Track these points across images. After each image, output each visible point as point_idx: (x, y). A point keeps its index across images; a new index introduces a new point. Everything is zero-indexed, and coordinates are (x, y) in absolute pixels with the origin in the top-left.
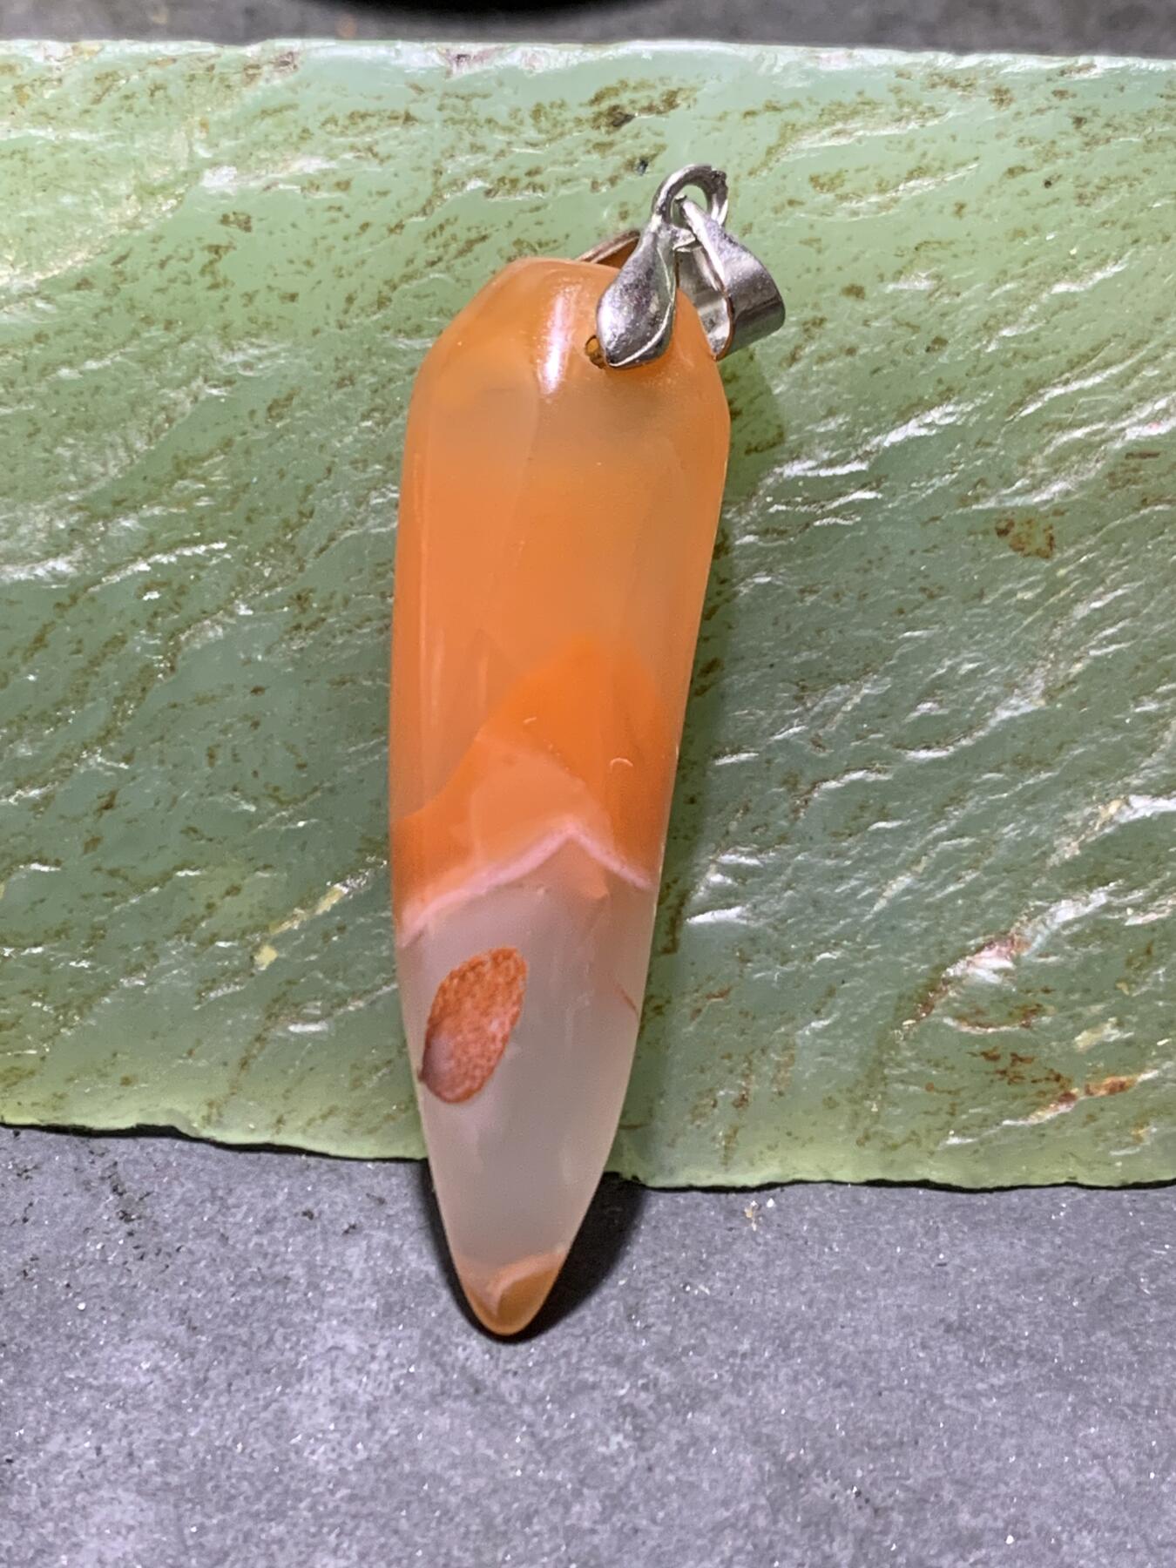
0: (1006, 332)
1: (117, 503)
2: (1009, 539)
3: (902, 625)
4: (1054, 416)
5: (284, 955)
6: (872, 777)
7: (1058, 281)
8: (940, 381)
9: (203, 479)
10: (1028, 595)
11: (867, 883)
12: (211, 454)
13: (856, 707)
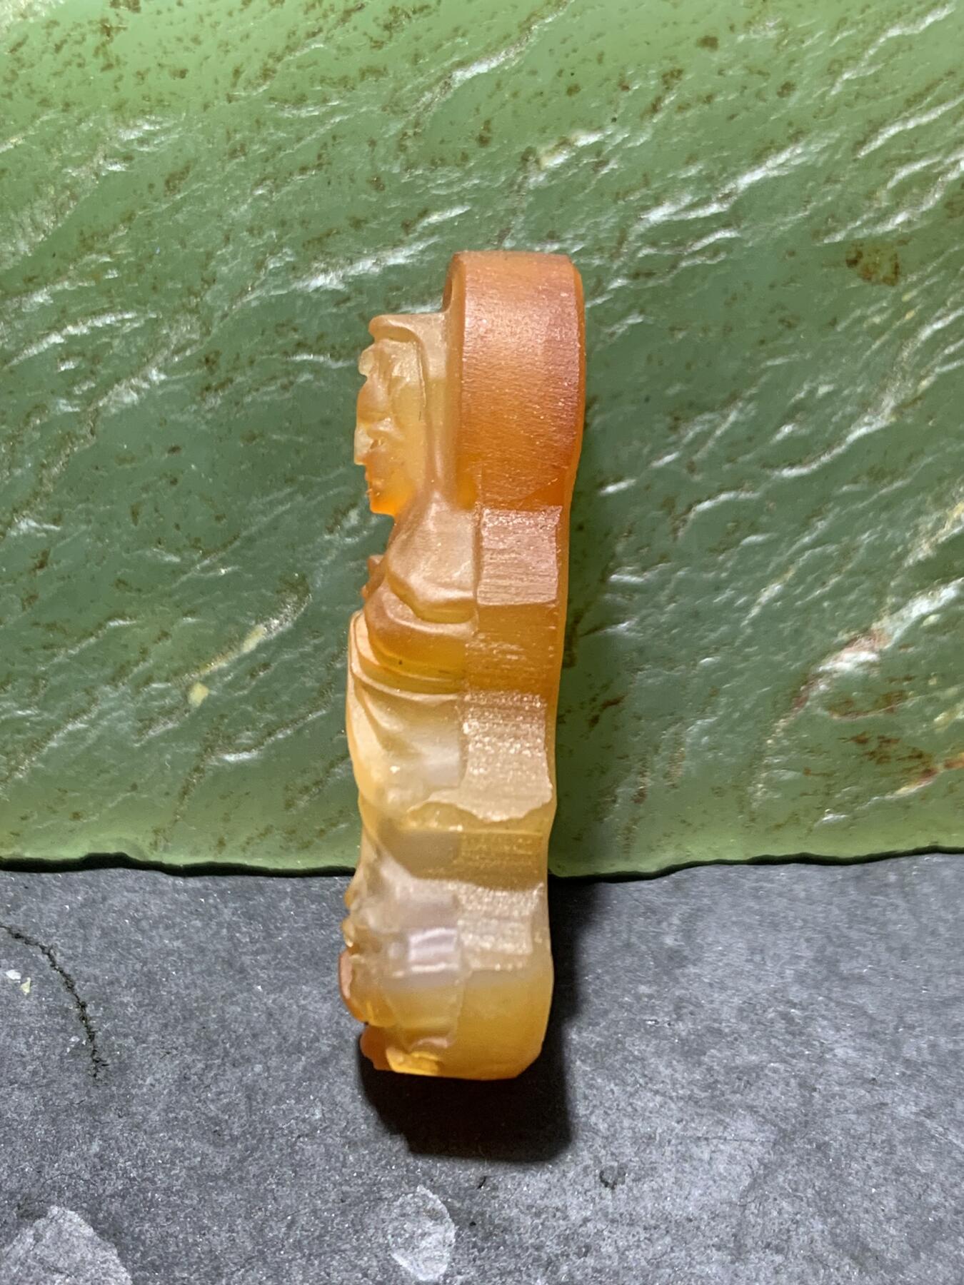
0: (846, 76)
1: (30, 280)
2: (859, 268)
3: (764, 355)
4: (894, 152)
5: (214, 693)
6: (743, 496)
7: (893, 25)
8: (790, 124)
9: (110, 253)
10: (877, 320)
11: (741, 592)
12: (115, 228)
13: (726, 433)
